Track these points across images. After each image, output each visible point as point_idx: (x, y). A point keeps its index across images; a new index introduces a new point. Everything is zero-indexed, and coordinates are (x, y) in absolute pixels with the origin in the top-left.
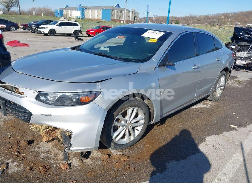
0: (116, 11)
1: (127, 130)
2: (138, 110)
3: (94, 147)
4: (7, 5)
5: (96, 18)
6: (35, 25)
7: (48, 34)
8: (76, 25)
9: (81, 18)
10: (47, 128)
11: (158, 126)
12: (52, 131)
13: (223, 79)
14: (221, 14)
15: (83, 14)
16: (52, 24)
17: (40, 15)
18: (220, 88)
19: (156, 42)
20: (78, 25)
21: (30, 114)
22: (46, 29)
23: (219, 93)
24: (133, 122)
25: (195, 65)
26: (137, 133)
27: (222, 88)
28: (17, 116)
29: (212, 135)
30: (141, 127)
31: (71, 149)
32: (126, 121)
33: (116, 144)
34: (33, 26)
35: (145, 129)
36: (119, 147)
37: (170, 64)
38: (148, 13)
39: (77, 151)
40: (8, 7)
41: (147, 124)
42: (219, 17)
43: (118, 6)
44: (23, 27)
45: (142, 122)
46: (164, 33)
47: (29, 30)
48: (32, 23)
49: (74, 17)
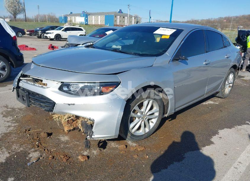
0: (118, 17)
1: (143, 122)
2: (153, 102)
3: (114, 135)
4: (14, 12)
5: (99, 24)
6: (41, 30)
7: (54, 39)
8: (81, 30)
9: (85, 24)
10: (70, 117)
11: (169, 121)
12: (73, 121)
13: (231, 76)
14: (223, 18)
15: (86, 20)
16: (57, 30)
17: (45, 21)
18: (229, 85)
19: (168, 38)
20: (82, 30)
21: (53, 104)
22: (52, 34)
23: (227, 90)
24: (148, 114)
25: (206, 61)
26: (152, 125)
27: (231, 85)
28: (40, 106)
29: (225, 129)
30: (156, 119)
31: (93, 137)
32: (142, 113)
33: (132, 135)
34: (39, 32)
35: (159, 121)
36: (135, 138)
37: (183, 58)
38: (150, 18)
39: (98, 139)
40: (15, 14)
41: (161, 117)
42: (221, 20)
43: (120, 11)
44: (29, 33)
45: (157, 114)
46: (175, 30)
47: (35, 35)
48: (38, 29)
49: (78, 23)
